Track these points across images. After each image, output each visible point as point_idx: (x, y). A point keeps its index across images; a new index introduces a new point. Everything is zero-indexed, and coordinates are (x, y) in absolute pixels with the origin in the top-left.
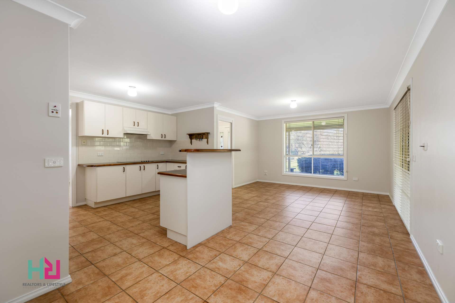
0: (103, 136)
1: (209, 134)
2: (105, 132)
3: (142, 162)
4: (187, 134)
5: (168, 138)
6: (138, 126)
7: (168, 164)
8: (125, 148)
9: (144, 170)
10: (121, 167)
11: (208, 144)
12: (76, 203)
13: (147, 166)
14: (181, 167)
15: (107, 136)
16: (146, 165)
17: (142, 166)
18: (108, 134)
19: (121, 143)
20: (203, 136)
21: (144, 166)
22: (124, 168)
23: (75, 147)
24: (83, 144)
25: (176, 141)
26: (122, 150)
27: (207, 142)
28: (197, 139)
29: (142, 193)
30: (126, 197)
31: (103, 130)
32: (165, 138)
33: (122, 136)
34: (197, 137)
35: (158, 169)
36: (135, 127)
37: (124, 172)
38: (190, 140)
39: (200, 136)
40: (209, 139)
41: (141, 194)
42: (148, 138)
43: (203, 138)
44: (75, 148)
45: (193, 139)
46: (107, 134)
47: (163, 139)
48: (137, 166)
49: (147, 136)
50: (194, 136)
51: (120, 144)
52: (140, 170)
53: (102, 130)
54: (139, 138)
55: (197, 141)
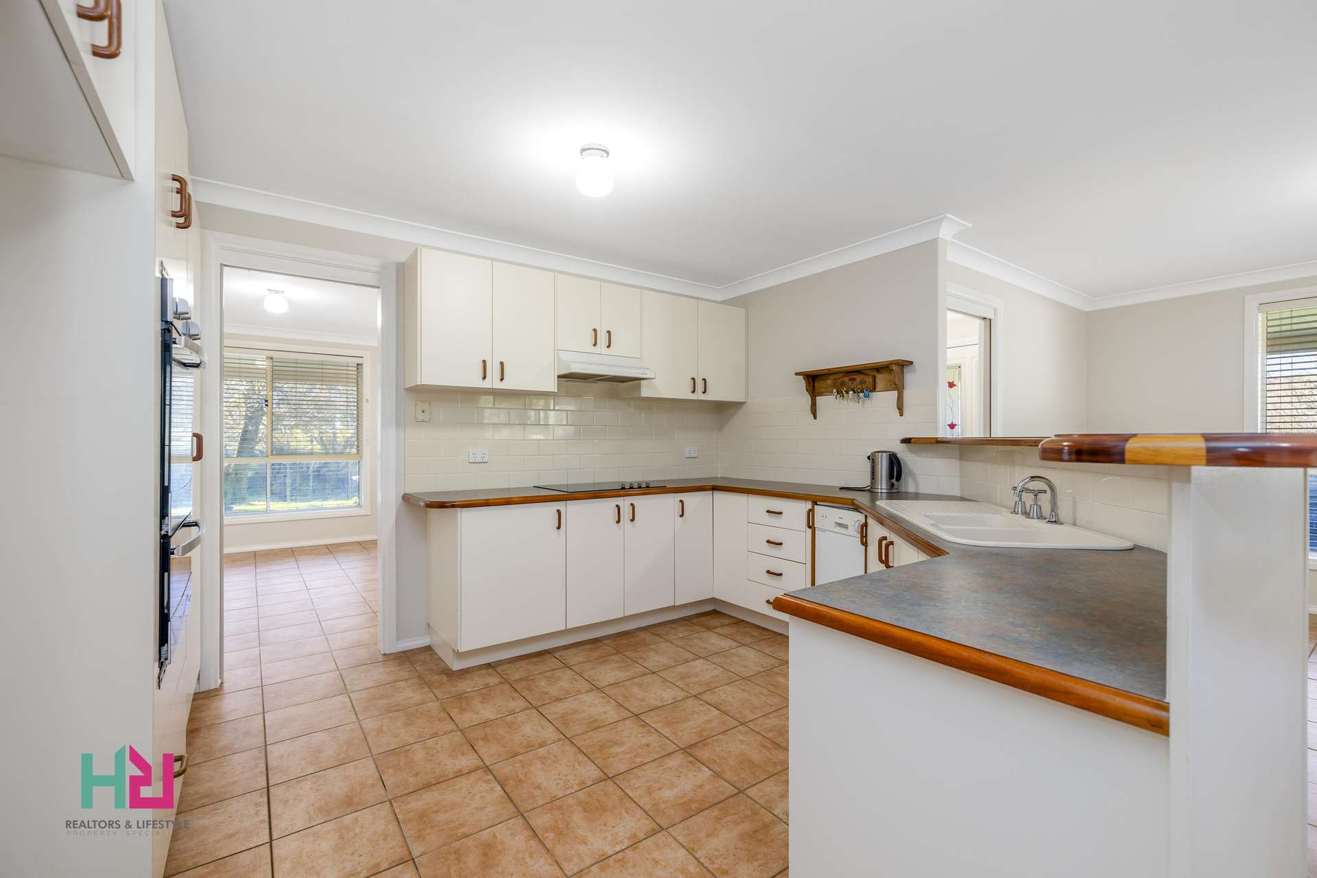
0: (487, 384)
1: (906, 369)
2: (493, 372)
3: (623, 488)
4: (796, 374)
5: (713, 395)
6: (609, 346)
7: (719, 496)
8: (560, 432)
9: (633, 520)
10: (550, 509)
11: (901, 414)
12: (398, 639)
13: (642, 502)
14: (781, 513)
15: (498, 385)
16: (640, 501)
17: (625, 503)
18: (502, 379)
19: (549, 412)
20: (874, 377)
21: (632, 505)
22: (559, 511)
23: (394, 429)
24: (420, 416)
25: (745, 406)
26: (553, 440)
27: (900, 408)
28: (847, 393)
29: (626, 615)
30: (567, 632)
31: (484, 362)
32: (704, 392)
33: (551, 385)
34: (843, 384)
35: (682, 516)
36: (597, 350)
37: (559, 528)
38: (807, 399)
39: (859, 378)
40: (907, 393)
41: (622, 618)
42: (646, 391)
43: (874, 389)
44: (392, 431)
45: (821, 394)
46: (499, 377)
47: (699, 396)
48: (609, 505)
49: (639, 386)
50: (829, 382)
51: (547, 418)
52: (618, 522)
53: (481, 364)
54: (614, 395)
55: (845, 399)
